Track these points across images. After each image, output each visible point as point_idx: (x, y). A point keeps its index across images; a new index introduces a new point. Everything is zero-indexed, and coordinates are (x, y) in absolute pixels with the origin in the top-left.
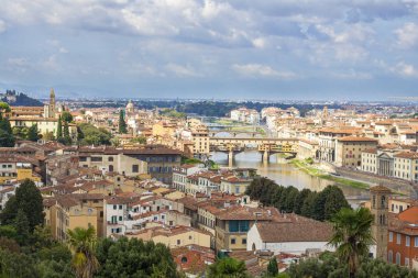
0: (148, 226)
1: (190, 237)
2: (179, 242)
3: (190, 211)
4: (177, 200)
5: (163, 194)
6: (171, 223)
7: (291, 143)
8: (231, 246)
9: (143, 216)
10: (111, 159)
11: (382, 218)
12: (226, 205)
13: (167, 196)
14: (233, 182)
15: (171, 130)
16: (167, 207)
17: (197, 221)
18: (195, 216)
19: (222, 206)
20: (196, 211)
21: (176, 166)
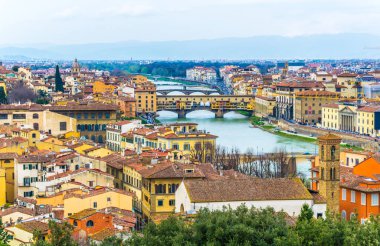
0: (64, 187)
1: (109, 199)
2: (95, 204)
3: (115, 170)
4: (99, 158)
5: (86, 152)
6: (91, 183)
7: (246, 100)
8: (159, 209)
9: (58, 176)
10: (36, 116)
11: (332, 172)
12: (154, 161)
13: (90, 154)
14: (169, 138)
15: (113, 87)
16: (87, 166)
17: (123, 182)
18: (120, 176)
19: (149, 163)
20: (121, 170)
21: (110, 123)
